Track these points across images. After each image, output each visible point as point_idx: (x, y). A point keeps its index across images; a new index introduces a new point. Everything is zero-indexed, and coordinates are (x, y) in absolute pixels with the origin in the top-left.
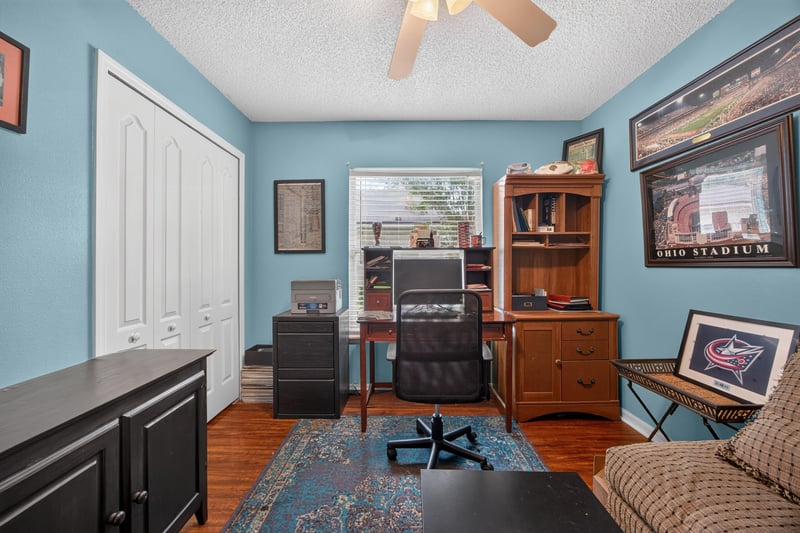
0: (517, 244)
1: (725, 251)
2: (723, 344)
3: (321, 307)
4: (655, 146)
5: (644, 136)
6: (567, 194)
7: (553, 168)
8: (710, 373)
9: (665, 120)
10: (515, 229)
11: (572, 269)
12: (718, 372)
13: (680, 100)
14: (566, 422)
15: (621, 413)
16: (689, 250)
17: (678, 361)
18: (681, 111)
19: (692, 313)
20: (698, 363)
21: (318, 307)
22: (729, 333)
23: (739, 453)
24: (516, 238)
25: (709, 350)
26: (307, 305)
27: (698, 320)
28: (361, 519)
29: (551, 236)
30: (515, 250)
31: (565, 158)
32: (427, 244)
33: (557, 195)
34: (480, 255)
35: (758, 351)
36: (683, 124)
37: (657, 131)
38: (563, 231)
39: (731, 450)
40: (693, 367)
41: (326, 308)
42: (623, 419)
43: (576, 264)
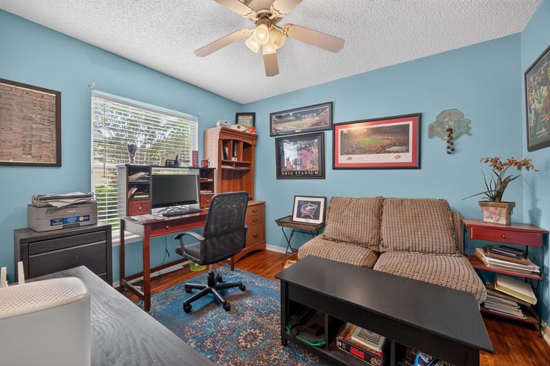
0: (223, 167)
1: (306, 173)
2: (307, 206)
3: (81, 219)
4: (281, 128)
5: (276, 123)
6: (233, 140)
7: (239, 127)
8: (304, 217)
9: (285, 119)
10: (222, 158)
11: (238, 180)
12: (306, 217)
13: (291, 114)
14: (250, 257)
15: (265, 246)
16: (294, 172)
17: (292, 217)
18: (291, 118)
19: (295, 196)
20: (299, 215)
21: (78, 220)
22: (307, 202)
23: (327, 236)
24: (223, 163)
25: (302, 210)
26: (63, 220)
27: (297, 199)
28: (209, 344)
29: (236, 163)
30: (223, 169)
31: (237, 122)
32: (175, 164)
33: (238, 142)
34: (206, 172)
35: (315, 206)
36: (292, 123)
37: (282, 122)
38: (241, 161)
39: (324, 236)
40: (297, 217)
41: (88, 220)
42: (267, 248)
43: (241, 178)
